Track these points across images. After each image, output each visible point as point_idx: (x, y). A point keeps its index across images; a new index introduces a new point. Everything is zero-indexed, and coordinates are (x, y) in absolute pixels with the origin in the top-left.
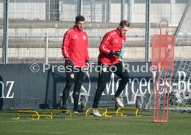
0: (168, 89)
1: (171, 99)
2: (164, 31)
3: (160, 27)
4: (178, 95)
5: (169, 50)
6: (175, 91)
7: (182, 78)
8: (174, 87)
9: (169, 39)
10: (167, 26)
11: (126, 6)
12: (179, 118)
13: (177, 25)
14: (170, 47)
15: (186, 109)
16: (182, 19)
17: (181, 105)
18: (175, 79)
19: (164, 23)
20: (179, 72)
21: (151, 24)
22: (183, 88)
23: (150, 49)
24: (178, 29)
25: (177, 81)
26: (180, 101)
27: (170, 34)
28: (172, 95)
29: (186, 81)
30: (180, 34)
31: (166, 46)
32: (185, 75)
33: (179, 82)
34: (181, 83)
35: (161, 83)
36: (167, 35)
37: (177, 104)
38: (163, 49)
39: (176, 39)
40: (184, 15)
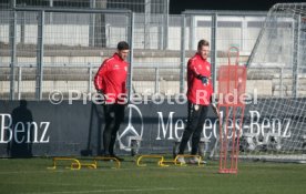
0: (238, 132)
1: (241, 144)
2: (233, 61)
3: (228, 56)
4: (250, 140)
5: (240, 85)
6: (246, 134)
7: (255, 119)
8: (245, 130)
9: (240, 71)
10: (237, 55)
11: (187, 29)
12: (251, 168)
13: (249, 54)
14: (240, 81)
15: (260, 157)
16: (255, 47)
17: (253, 152)
18: (246, 120)
19: (233, 52)
20: (252, 112)
21: (219, 52)
22: (256, 132)
23: (216, 83)
24: (250, 58)
25: (249, 123)
26: (252, 147)
27: (241, 64)
28: (243, 140)
29: (260, 123)
30: (253, 64)
31: (236, 79)
32: (259, 116)
33: (252, 124)
34: (255, 126)
35: (229, 125)
36: (237, 66)
37: (248, 151)
38: (232, 83)
39: (248, 71)
40: (258, 41)
